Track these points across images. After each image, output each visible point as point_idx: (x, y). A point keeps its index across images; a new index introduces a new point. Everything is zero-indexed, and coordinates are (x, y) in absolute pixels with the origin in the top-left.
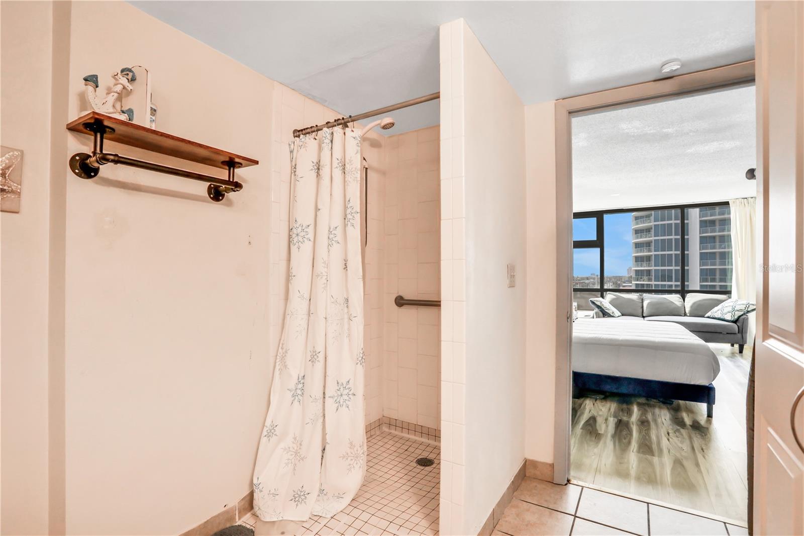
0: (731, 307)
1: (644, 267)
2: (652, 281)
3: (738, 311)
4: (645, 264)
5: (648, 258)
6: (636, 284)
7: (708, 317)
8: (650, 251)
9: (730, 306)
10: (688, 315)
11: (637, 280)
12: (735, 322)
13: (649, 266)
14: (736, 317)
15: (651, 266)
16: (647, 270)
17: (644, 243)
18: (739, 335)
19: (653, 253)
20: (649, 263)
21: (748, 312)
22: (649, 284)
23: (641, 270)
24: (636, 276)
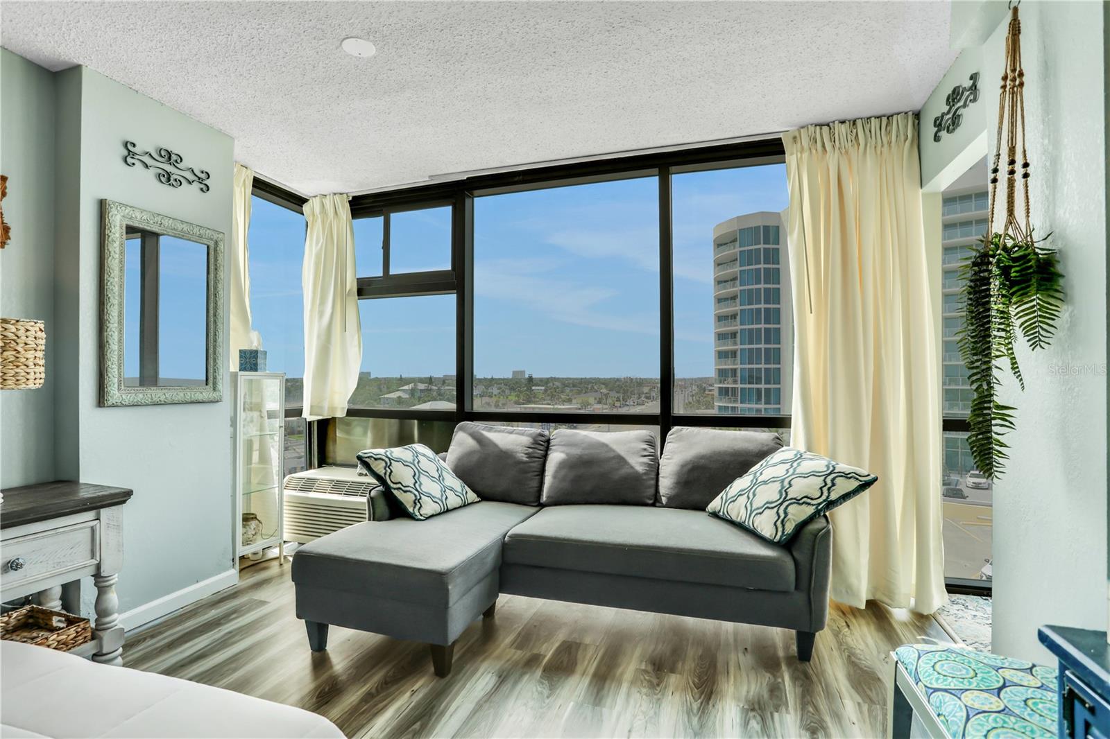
0: (777, 486)
1: (729, 365)
2: (737, 384)
3: (798, 501)
4: (730, 360)
5: (734, 354)
6: (720, 388)
7: (715, 515)
8: (735, 344)
9: (773, 480)
10: (664, 500)
11: (720, 382)
12: (789, 544)
13: (734, 364)
14: (790, 528)
15: (737, 364)
16: (732, 369)
17: (728, 334)
18: (800, 598)
19: (739, 347)
20: (735, 360)
21: (831, 504)
22: (735, 388)
23: (725, 370)
24: (719, 376)
